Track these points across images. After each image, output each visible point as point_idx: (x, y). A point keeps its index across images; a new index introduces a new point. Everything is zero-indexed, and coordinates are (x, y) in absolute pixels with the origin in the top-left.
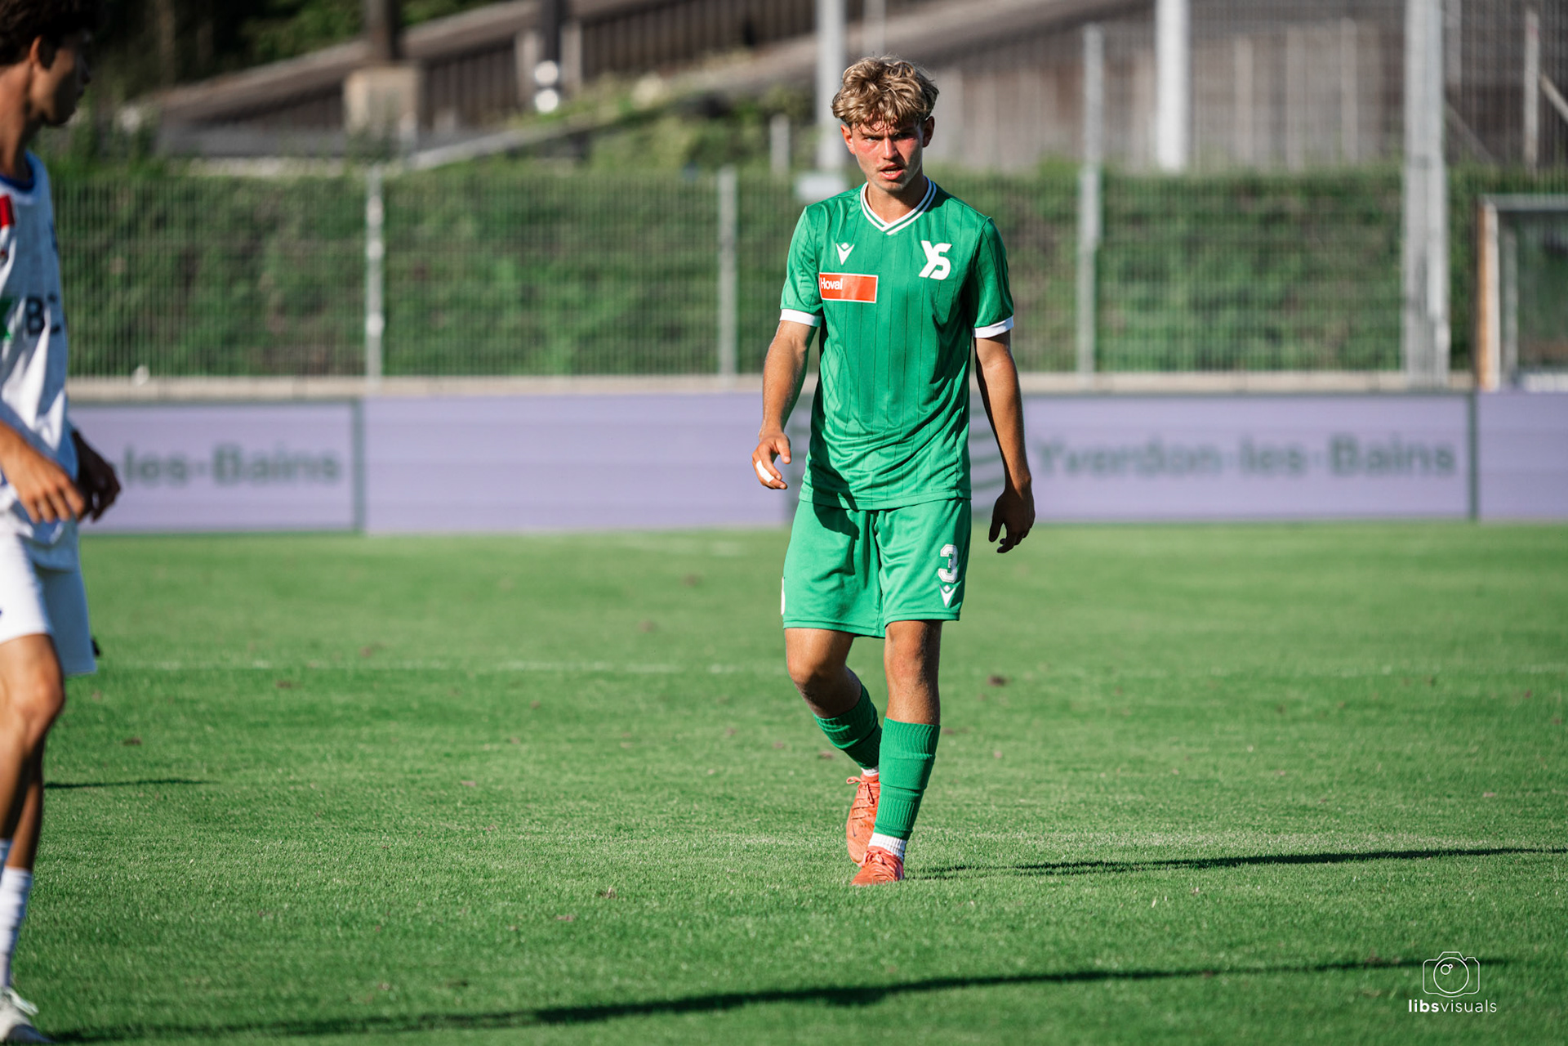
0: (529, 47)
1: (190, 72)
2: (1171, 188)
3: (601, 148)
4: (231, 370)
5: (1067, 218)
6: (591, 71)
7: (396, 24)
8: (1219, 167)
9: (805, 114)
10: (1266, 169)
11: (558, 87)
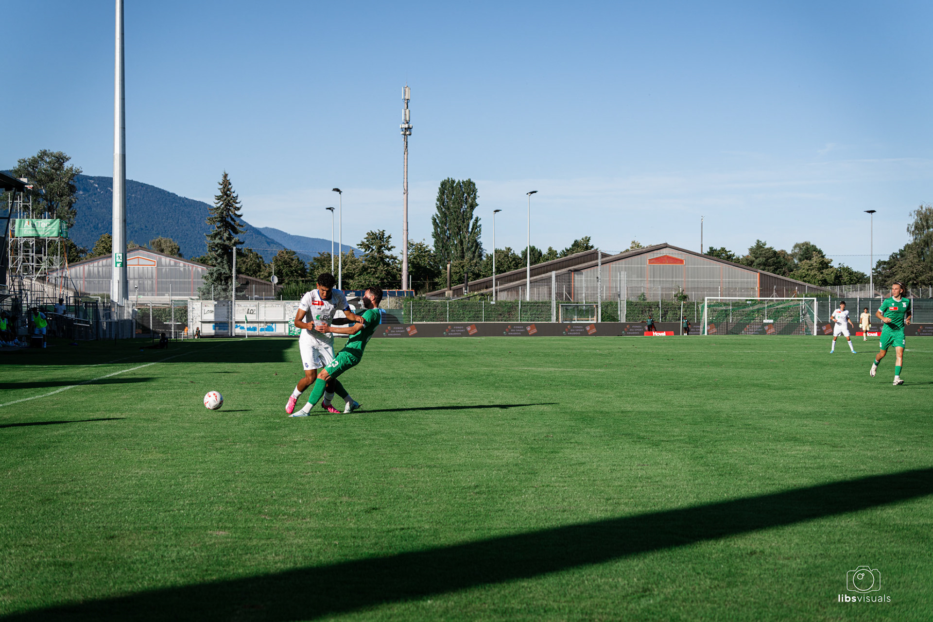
0: (464, 288)
1: (430, 291)
2: (528, 303)
3: (471, 298)
4: (434, 321)
5: (518, 306)
6: (470, 291)
7: (450, 286)
8: (533, 301)
9: (492, 296)
10: (538, 301)
11: (467, 293)
